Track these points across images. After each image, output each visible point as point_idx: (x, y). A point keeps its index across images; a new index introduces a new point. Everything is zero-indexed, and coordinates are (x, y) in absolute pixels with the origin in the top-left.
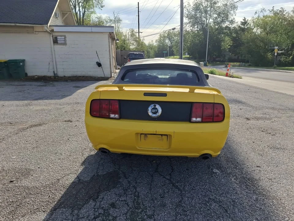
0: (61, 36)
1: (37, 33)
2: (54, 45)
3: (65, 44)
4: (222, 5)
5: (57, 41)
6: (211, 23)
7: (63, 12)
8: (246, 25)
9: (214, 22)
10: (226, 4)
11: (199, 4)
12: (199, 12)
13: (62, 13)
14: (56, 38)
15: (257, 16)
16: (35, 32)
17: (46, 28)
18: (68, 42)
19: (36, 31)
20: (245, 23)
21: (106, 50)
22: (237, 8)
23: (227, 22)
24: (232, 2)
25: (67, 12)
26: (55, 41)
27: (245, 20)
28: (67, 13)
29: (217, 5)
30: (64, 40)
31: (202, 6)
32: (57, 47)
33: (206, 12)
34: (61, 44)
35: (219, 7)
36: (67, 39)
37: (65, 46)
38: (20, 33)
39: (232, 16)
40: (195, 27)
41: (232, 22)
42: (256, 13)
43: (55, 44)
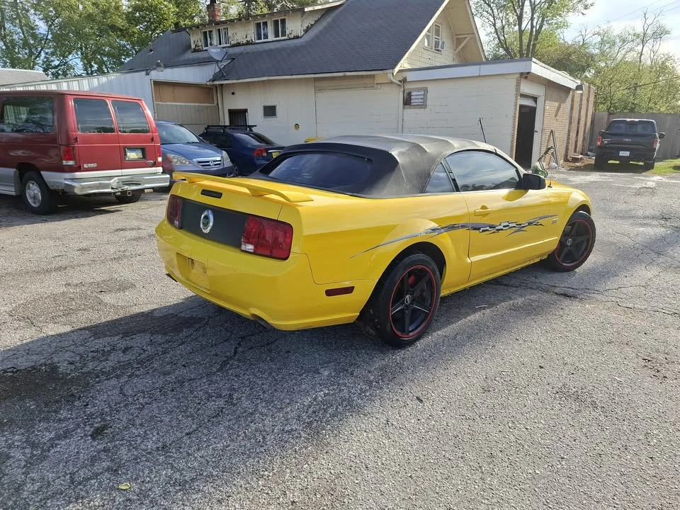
0: (418, 90)
1: (379, 86)
2: (404, 108)
3: (423, 105)
5: (410, 99)
7: (459, 37)
13: (457, 39)
14: (409, 94)
16: (376, 86)
17: (390, 76)
18: (429, 102)
19: (377, 84)
21: (506, 116)
25: (466, 36)
26: (407, 102)
28: (466, 38)
30: (422, 97)
32: (410, 112)
34: (418, 106)
36: (429, 96)
37: (423, 109)
38: (356, 88)
43: (406, 106)
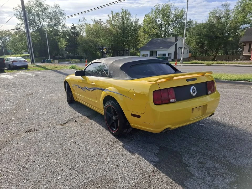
4: (52, 11)
6: (45, 26)
8: (75, 30)
9: (48, 26)
10: (56, 11)
11: (31, 8)
12: (32, 15)
15: (80, 23)
20: (74, 28)
22: (65, 15)
23: (59, 26)
24: (60, 10)
27: (73, 25)
29: (47, 11)
31: (33, 10)
33: (38, 15)
35: (50, 13)
39: (62, 21)
40: (31, 28)
41: (64, 26)
42: (79, 21)
